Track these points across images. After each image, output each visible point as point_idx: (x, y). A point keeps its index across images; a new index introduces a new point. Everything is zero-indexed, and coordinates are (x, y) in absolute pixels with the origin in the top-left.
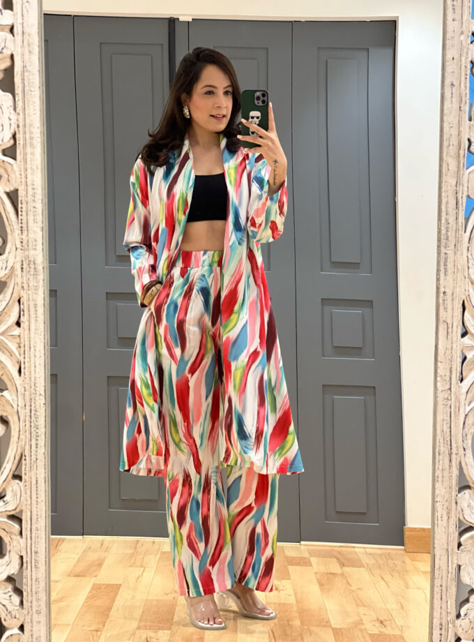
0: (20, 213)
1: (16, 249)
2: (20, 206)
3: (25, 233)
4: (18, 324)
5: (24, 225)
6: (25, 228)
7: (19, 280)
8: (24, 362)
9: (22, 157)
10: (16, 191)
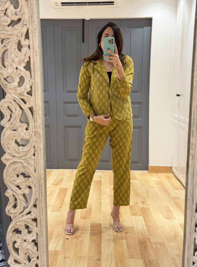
0: (34, 115)
1: (33, 128)
2: (34, 113)
3: (36, 123)
4: (34, 155)
5: (35, 120)
6: (36, 121)
7: (34, 139)
8: (37, 168)
9: (34, 95)
10: (32, 107)
